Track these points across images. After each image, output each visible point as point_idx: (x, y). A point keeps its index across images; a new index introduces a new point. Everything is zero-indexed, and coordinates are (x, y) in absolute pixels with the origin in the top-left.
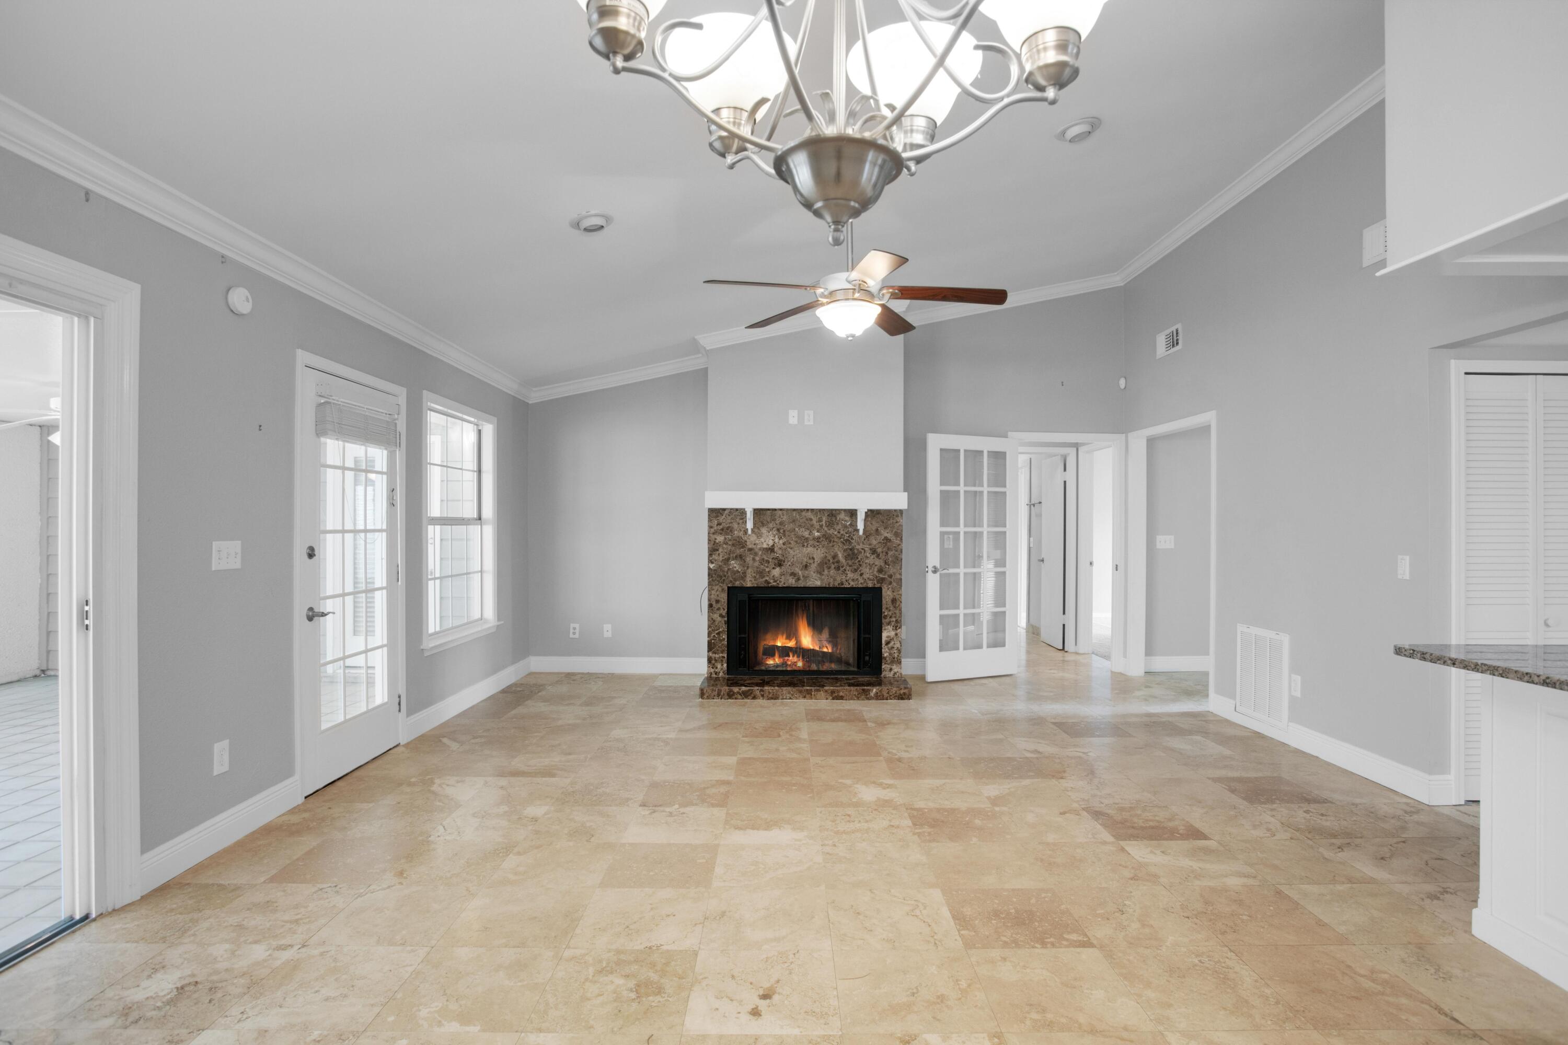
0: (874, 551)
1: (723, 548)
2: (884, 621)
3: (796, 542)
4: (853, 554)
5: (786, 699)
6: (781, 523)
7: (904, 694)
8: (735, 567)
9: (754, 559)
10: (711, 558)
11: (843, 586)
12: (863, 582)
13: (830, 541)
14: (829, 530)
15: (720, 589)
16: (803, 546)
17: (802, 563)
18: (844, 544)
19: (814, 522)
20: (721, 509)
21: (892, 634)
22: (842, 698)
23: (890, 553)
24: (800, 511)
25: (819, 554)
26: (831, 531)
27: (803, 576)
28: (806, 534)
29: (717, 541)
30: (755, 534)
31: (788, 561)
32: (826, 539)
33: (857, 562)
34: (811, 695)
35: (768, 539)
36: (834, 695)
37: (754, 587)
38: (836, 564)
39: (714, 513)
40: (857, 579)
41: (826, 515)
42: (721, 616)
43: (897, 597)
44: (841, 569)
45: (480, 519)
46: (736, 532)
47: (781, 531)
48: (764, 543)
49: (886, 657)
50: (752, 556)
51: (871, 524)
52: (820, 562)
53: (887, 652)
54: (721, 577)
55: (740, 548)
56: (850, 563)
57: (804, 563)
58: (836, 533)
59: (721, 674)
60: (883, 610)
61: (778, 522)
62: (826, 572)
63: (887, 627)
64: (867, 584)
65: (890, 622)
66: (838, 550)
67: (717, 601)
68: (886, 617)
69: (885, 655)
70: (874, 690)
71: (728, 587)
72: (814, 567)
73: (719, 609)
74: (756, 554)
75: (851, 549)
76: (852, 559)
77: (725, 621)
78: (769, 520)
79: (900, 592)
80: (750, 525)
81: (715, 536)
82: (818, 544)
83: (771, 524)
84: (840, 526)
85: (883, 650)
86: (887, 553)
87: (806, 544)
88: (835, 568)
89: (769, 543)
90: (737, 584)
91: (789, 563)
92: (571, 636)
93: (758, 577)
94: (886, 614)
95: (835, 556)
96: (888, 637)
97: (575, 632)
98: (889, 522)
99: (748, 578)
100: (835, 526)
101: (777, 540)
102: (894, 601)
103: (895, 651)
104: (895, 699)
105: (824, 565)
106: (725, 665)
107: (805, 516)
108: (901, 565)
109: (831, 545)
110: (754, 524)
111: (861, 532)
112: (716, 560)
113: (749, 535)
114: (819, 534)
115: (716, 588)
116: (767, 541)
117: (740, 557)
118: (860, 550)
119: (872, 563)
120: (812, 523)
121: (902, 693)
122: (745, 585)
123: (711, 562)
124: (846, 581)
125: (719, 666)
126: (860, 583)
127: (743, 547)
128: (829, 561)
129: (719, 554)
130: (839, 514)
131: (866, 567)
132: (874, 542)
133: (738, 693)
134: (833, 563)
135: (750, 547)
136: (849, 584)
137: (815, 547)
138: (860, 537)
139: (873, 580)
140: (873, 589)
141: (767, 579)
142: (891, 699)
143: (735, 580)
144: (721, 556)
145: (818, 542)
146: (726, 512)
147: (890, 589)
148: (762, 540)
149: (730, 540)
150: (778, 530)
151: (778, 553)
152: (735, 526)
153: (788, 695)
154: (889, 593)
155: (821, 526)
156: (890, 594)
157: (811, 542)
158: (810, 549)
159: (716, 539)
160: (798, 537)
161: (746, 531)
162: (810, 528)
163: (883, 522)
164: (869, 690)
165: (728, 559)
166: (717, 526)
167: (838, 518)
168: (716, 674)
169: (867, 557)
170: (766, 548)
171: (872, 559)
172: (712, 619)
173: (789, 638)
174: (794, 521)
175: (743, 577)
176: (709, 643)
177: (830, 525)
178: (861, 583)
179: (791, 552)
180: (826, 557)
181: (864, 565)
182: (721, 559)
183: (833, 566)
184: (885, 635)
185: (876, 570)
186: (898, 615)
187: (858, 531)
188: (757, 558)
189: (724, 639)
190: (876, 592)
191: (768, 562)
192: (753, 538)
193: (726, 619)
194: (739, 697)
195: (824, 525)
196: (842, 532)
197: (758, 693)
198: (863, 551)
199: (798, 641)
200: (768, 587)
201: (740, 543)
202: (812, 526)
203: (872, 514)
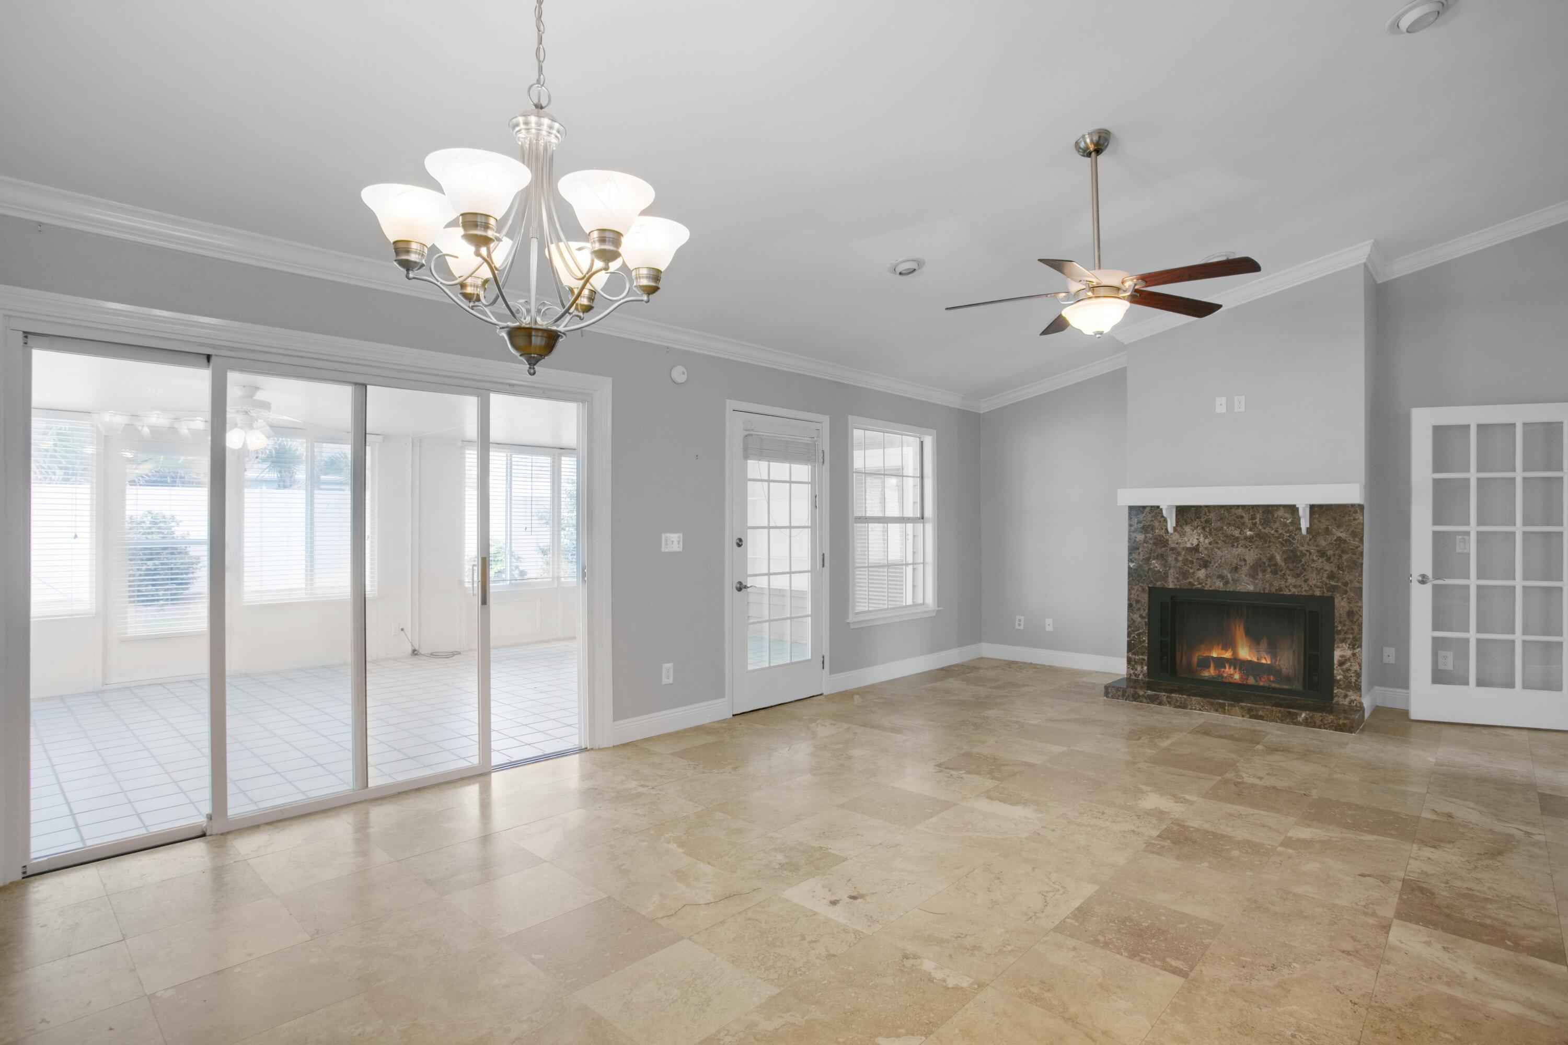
0: (1322, 554)
1: (1144, 547)
2: (1336, 637)
3: (1224, 541)
4: (1295, 556)
5: (1195, 709)
6: (1207, 521)
7: (1344, 725)
8: (1157, 567)
9: (1176, 559)
10: (1131, 557)
11: (1282, 593)
12: (1307, 589)
13: (1265, 541)
14: (1265, 528)
15: (1140, 589)
16: (1233, 546)
17: (1231, 565)
18: (1283, 545)
19: (1246, 519)
20: (1141, 506)
21: (1348, 653)
22: (1261, 718)
23: (1345, 557)
24: (1229, 508)
25: (1251, 556)
26: (1267, 530)
27: (1232, 580)
28: (1236, 533)
29: (1137, 540)
30: (1178, 533)
31: (1215, 563)
32: (1260, 539)
33: (1300, 565)
34: (1225, 709)
35: (1192, 538)
36: (1252, 714)
37: (1176, 589)
38: (1272, 568)
39: (1135, 511)
40: (1300, 586)
41: (1261, 512)
42: (1141, 616)
43: (1355, 609)
44: (1280, 573)
45: (923, 518)
46: (1157, 531)
47: (1207, 530)
48: (1188, 543)
49: (1340, 680)
50: (1174, 556)
51: (1320, 521)
52: (1253, 565)
53: (1340, 674)
54: (1141, 576)
55: (1162, 548)
56: (1291, 566)
57: (1234, 565)
58: (1272, 532)
59: (1141, 677)
60: (1336, 624)
61: (1203, 520)
62: (1260, 576)
63: (1340, 645)
64: (1314, 591)
65: (1345, 638)
66: (1276, 551)
67: (1138, 602)
68: (1339, 632)
69: (1338, 678)
70: (1303, 715)
71: (1149, 587)
72: (1245, 569)
73: (1139, 609)
74: (1179, 554)
75: (1292, 551)
76: (1293, 562)
77: (1145, 622)
78: (1193, 518)
79: (1359, 604)
80: (1171, 524)
81: (1135, 535)
82: (1250, 544)
83: (1196, 522)
84: (1278, 524)
85: (1335, 672)
86: (1341, 557)
87: (1236, 544)
88: (1271, 572)
89: (1194, 543)
90: (1158, 584)
91: (1216, 565)
92: (1017, 627)
93: (1181, 578)
94: (1339, 628)
95: (1272, 558)
96: (1342, 656)
97: (1020, 621)
98: (1344, 520)
99: (1170, 579)
100: (1272, 524)
101: (1202, 539)
102: (1350, 614)
103: (1353, 675)
104: (1331, 729)
105: (1256, 568)
106: (1145, 668)
107: (1235, 514)
108: (1362, 571)
109: (1266, 545)
110: (1177, 522)
111: (1304, 531)
112: (1136, 560)
113: (1171, 534)
114: (1251, 533)
115: (1136, 588)
116: (1191, 540)
117: (1162, 557)
118: (1304, 552)
119: (1319, 567)
120: (1242, 521)
121: (1341, 723)
122: (1167, 586)
123: (1130, 560)
124: (1286, 587)
125: (1139, 668)
126: (1304, 590)
127: (1164, 546)
128: (1264, 563)
129: (1139, 553)
130: (1277, 510)
131: (1312, 572)
132: (1323, 543)
133: (1143, 696)
134: (1269, 566)
135: (1172, 546)
136: (1290, 591)
137: (1246, 547)
138: (1303, 537)
139: (1322, 588)
140: (1322, 598)
141: (1191, 580)
142: (1325, 728)
143: (1157, 580)
144: (1141, 555)
145: (1250, 542)
146: (1147, 510)
147: (1345, 600)
148: (1186, 539)
149: (1150, 539)
150: (1203, 528)
151: (1203, 554)
152: (1157, 524)
153: (1198, 706)
154: (1344, 604)
155: (1255, 524)
156: (1346, 605)
157: (1242, 542)
158: (1240, 550)
159: (1136, 538)
160: (1226, 536)
161: (1167, 531)
162: (1241, 526)
163: (1335, 520)
164: (1296, 715)
165: (1149, 559)
166: (1137, 524)
167: (1276, 516)
168: (1136, 675)
169: (1313, 561)
170: (1190, 548)
171: (1320, 563)
172: (1132, 619)
173: (1225, 648)
174: (1221, 519)
175: (1165, 577)
176: (1129, 643)
177: (1266, 522)
178: (1306, 591)
179: (1219, 552)
180: (1260, 559)
181: (1310, 570)
182: (1141, 558)
183: (1269, 570)
184: (1337, 654)
185: (1325, 575)
186: (1356, 631)
187: (1300, 529)
188: (1180, 558)
189: (1144, 641)
190: (1327, 602)
191: (1192, 562)
192: (1176, 537)
193: (1146, 620)
194: (1145, 701)
195: (1258, 522)
196: (1281, 531)
197: (1164, 699)
198: (1308, 554)
199: (1235, 653)
200: (1191, 590)
201: (1161, 542)
202: (1243, 524)
203: (1316, 510)
